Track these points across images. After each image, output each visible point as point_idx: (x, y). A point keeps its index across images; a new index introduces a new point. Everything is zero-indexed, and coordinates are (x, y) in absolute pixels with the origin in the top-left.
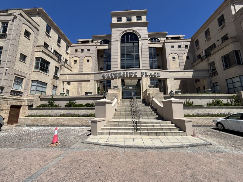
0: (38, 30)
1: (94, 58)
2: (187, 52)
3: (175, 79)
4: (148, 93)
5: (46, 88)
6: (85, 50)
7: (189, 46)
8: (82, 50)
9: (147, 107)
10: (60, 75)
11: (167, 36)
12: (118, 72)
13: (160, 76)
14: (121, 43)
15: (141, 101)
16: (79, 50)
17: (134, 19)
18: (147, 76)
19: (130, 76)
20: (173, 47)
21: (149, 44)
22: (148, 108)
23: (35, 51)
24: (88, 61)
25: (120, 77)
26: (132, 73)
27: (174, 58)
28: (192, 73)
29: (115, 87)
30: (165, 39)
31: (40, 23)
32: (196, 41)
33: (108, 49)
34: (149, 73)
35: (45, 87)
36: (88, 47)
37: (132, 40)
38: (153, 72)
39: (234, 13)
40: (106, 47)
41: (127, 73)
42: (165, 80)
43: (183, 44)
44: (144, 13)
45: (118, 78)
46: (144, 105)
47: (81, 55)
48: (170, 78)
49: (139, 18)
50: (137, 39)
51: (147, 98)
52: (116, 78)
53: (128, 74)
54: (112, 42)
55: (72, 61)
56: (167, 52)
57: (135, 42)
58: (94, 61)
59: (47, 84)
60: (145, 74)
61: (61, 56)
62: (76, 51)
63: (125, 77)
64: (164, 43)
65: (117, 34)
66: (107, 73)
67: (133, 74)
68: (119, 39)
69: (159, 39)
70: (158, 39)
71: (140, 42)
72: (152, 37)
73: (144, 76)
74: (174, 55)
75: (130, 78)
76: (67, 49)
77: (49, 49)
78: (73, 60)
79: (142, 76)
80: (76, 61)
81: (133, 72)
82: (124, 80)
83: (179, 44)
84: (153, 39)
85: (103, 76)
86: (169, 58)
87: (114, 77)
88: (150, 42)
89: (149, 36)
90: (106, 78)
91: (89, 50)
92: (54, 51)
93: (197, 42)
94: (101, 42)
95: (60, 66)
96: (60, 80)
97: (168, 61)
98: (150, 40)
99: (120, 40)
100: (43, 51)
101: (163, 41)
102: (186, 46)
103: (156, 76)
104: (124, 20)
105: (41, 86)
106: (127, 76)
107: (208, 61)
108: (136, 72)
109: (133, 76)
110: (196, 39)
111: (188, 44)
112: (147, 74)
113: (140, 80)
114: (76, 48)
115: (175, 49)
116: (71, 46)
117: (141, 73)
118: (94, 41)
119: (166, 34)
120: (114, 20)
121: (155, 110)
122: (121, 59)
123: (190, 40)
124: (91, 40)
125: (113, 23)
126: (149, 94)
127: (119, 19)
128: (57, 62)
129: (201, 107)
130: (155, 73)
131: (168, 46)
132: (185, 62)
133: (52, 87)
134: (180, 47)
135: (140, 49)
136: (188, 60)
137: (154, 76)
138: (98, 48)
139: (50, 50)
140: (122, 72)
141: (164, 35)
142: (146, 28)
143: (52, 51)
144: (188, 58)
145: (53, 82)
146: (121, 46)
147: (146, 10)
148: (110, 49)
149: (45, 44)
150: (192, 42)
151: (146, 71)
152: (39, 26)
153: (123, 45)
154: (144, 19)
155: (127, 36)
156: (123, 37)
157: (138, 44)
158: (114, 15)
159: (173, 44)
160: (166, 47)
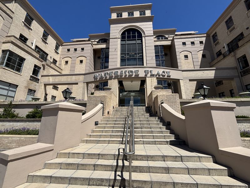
0: (12, 18)
1: (88, 58)
2: (203, 49)
3: (190, 80)
4: (154, 96)
5: (15, 92)
6: (79, 49)
7: (204, 43)
8: (76, 50)
9: (153, 119)
10: (42, 76)
11: (176, 33)
12: (114, 71)
13: (170, 76)
14: (121, 41)
15: (145, 109)
16: (72, 50)
18: (152, 76)
19: (130, 76)
20: (184, 44)
21: (154, 41)
22: (154, 121)
23: (3, 43)
24: (81, 62)
25: (116, 77)
26: (132, 72)
27: (186, 57)
28: (214, 72)
31: (15, 10)
32: (213, 36)
33: (106, 48)
34: (155, 71)
35: (15, 90)
36: (82, 46)
37: (134, 37)
38: (161, 71)
40: (104, 46)
41: (125, 72)
42: (177, 82)
43: (197, 40)
44: (148, 7)
45: (114, 79)
46: (148, 114)
47: (74, 56)
48: (184, 79)
49: (143, 13)
50: (140, 36)
51: (152, 105)
52: (111, 78)
53: (127, 74)
54: (110, 40)
55: (62, 62)
56: (177, 50)
57: (138, 40)
58: (88, 61)
59: (17, 86)
60: (150, 74)
61: (47, 55)
62: (69, 50)
63: (123, 77)
64: (173, 41)
65: (116, 31)
66: (99, 73)
67: (134, 74)
68: (119, 35)
69: (167, 36)
70: (165, 37)
71: (143, 38)
72: (158, 35)
73: (149, 75)
74: (186, 53)
75: (130, 78)
76: (57, 48)
77: (28, 43)
78: (63, 60)
79: (146, 75)
80: (67, 62)
81: (133, 70)
82: (122, 81)
83: (192, 40)
85: (94, 77)
86: (180, 57)
87: (108, 78)
88: (156, 39)
89: (155, 33)
90: (98, 80)
91: (83, 49)
92: (37, 47)
93: (215, 36)
94: (99, 40)
95: (44, 66)
96: (41, 83)
97: (178, 61)
98: (156, 37)
99: (120, 37)
100: (12, 43)
101: (171, 38)
102: (201, 42)
103: (165, 76)
104: (125, 15)
105: (7, 88)
106: (126, 75)
107: (235, 56)
108: (138, 71)
109: (133, 76)
110: (214, 32)
111: (204, 39)
112: (153, 73)
114: (68, 47)
115: (187, 46)
116: (62, 45)
117: (145, 72)
119: (175, 31)
120: (114, 16)
121: (168, 125)
122: (121, 59)
123: (205, 35)
124: (87, 39)
125: (112, 18)
126: (156, 98)
127: (120, 15)
128: (37, 61)
130: (164, 72)
131: (178, 43)
132: (200, 61)
133: (27, 91)
134: (193, 43)
135: (144, 46)
136: (204, 59)
137: (162, 75)
138: (94, 48)
139: (30, 45)
140: (119, 71)
141: (173, 32)
142: (151, 23)
143: (33, 47)
144: (204, 56)
145: (28, 84)
146: (121, 44)
147: (151, 4)
149: (21, 36)
150: (208, 37)
151: (151, 69)
152: (13, 13)
153: (124, 42)
154: (148, 13)
155: (129, 33)
156: (123, 34)
157: (142, 41)
158: (113, 11)
159: (184, 40)
160: (176, 44)
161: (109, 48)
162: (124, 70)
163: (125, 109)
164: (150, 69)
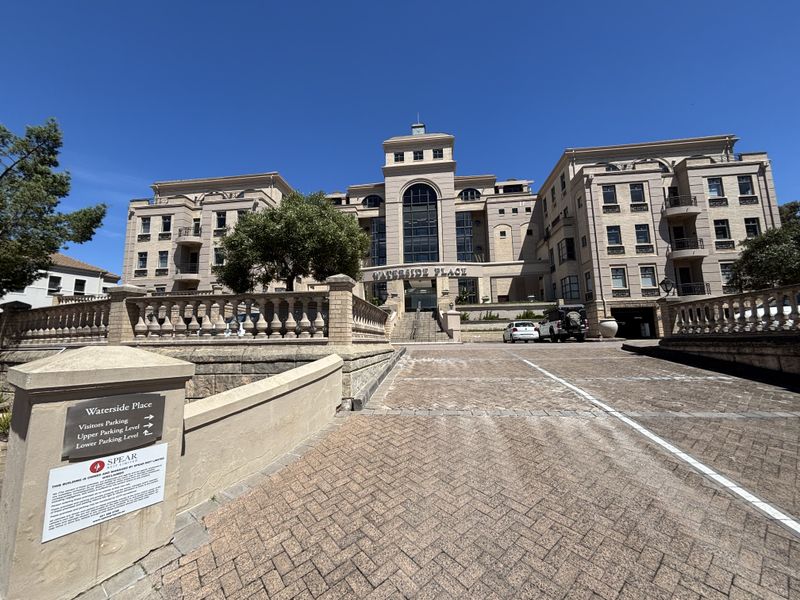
2: (529, 220)
7: (532, 210)
9: (434, 320)
11: (497, 184)
12: (398, 270)
13: (466, 275)
14: (404, 206)
15: (431, 315)
17: (428, 157)
18: (444, 275)
19: (418, 276)
20: (502, 211)
21: (456, 204)
25: (401, 277)
26: (420, 271)
27: (503, 234)
28: (521, 266)
29: (394, 296)
30: (491, 191)
32: (544, 201)
33: (379, 217)
34: (447, 270)
37: (424, 199)
38: (454, 269)
39: (572, 177)
40: (375, 213)
41: (412, 271)
42: (474, 282)
43: (522, 206)
44: (448, 143)
45: (399, 279)
48: (485, 275)
49: (438, 154)
50: (434, 198)
52: (395, 278)
53: (414, 273)
54: (387, 205)
56: (489, 223)
57: (430, 204)
63: (410, 277)
64: (486, 204)
65: (395, 188)
66: (380, 272)
67: (422, 273)
68: (400, 198)
69: (480, 190)
70: (478, 193)
71: (439, 203)
72: (465, 188)
73: (440, 274)
74: (503, 228)
75: (418, 278)
79: (436, 275)
81: (421, 268)
82: (408, 282)
83: (514, 205)
84: (469, 192)
85: (374, 276)
86: (494, 234)
87: (391, 278)
88: (459, 201)
89: (456, 187)
90: (378, 279)
94: (364, 200)
97: (490, 240)
98: (460, 194)
99: (401, 201)
101: (484, 199)
102: (528, 210)
103: (459, 274)
104: (409, 159)
106: (413, 275)
108: (427, 269)
109: (422, 276)
110: (544, 197)
111: (532, 205)
112: (445, 272)
113: (434, 281)
115: (506, 216)
117: (435, 270)
118: (353, 201)
119: (495, 181)
120: (390, 161)
122: (404, 238)
123: (536, 197)
124: (344, 195)
125: (387, 166)
127: (399, 157)
129: (504, 320)
131: (492, 210)
132: (523, 240)
134: (515, 211)
135: (439, 217)
136: (530, 237)
137: (456, 274)
138: (360, 217)
140: (405, 270)
141: (489, 183)
142: (451, 174)
144: (529, 232)
146: (404, 212)
147: (452, 136)
148: (383, 217)
150: (538, 202)
151: (443, 267)
153: (408, 210)
154: (448, 156)
155: (416, 193)
156: (407, 194)
157: (436, 207)
158: (388, 148)
159: (502, 206)
160: (489, 212)
161: (385, 217)
162: (410, 269)
163: (412, 314)
164: (440, 267)
